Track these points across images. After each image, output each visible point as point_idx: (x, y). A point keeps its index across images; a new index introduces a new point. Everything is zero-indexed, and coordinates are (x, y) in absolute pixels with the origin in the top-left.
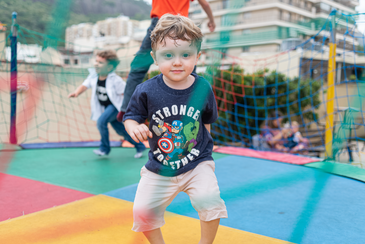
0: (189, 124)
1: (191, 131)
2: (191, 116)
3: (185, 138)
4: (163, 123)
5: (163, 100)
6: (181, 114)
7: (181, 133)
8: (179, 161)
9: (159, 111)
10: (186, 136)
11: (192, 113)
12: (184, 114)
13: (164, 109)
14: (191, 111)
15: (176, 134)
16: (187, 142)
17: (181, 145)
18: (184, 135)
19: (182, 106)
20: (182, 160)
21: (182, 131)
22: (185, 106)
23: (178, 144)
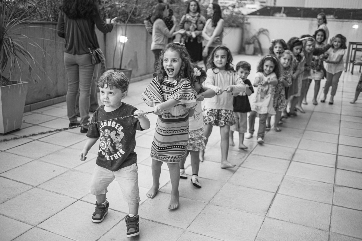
0: (113, 132)
1: (115, 136)
2: (114, 127)
3: (112, 140)
6: (108, 125)
7: (110, 137)
8: (112, 156)
10: (113, 139)
11: (114, 125)
12: (110, 126)
15: (107, 137)
16: (113, 142)
18: (111, 138)
20: (114, 155)
21: (110, 135)
23: (109, 143)
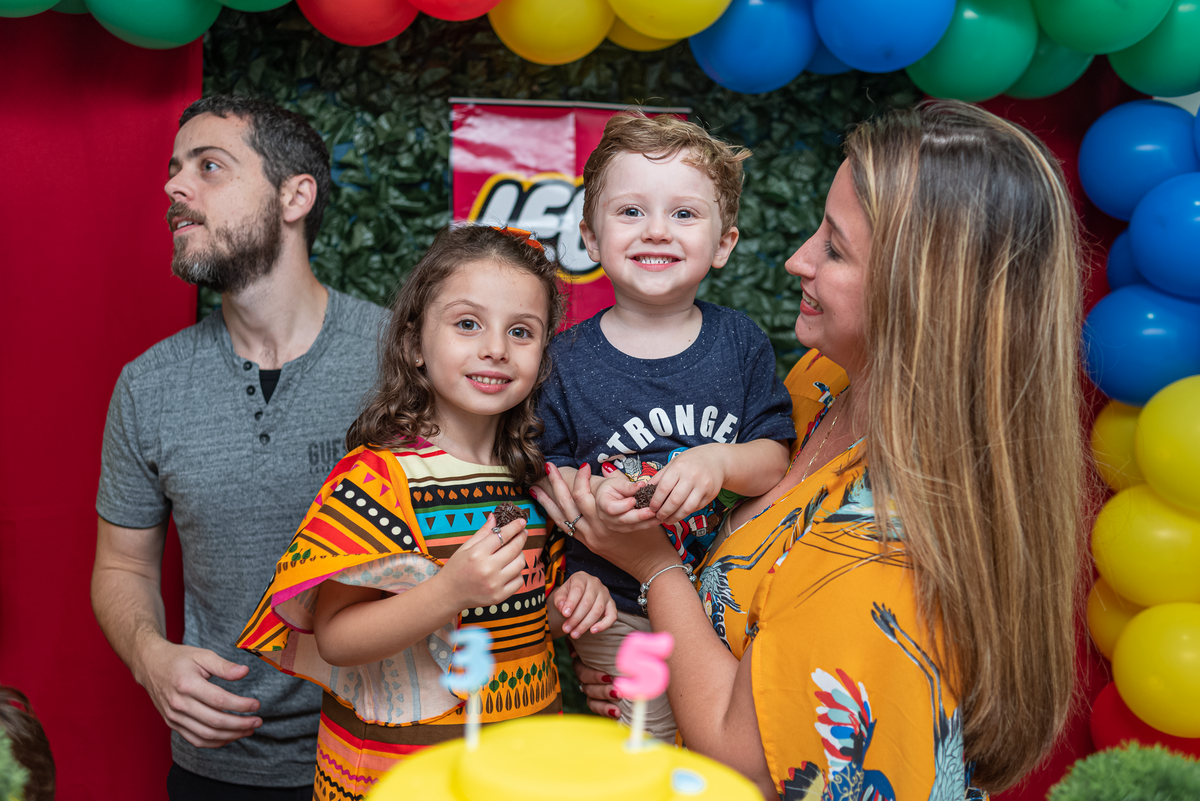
2: (711, 436)
4: (639, 466)
5: (617, 401)
6: (683, 433)
9: (617, 435)
12: (691, 432)
13: (628, 426)
14: (710, 419)
17: (708, 523)
19: (679, 409)
22: (690, 408)
